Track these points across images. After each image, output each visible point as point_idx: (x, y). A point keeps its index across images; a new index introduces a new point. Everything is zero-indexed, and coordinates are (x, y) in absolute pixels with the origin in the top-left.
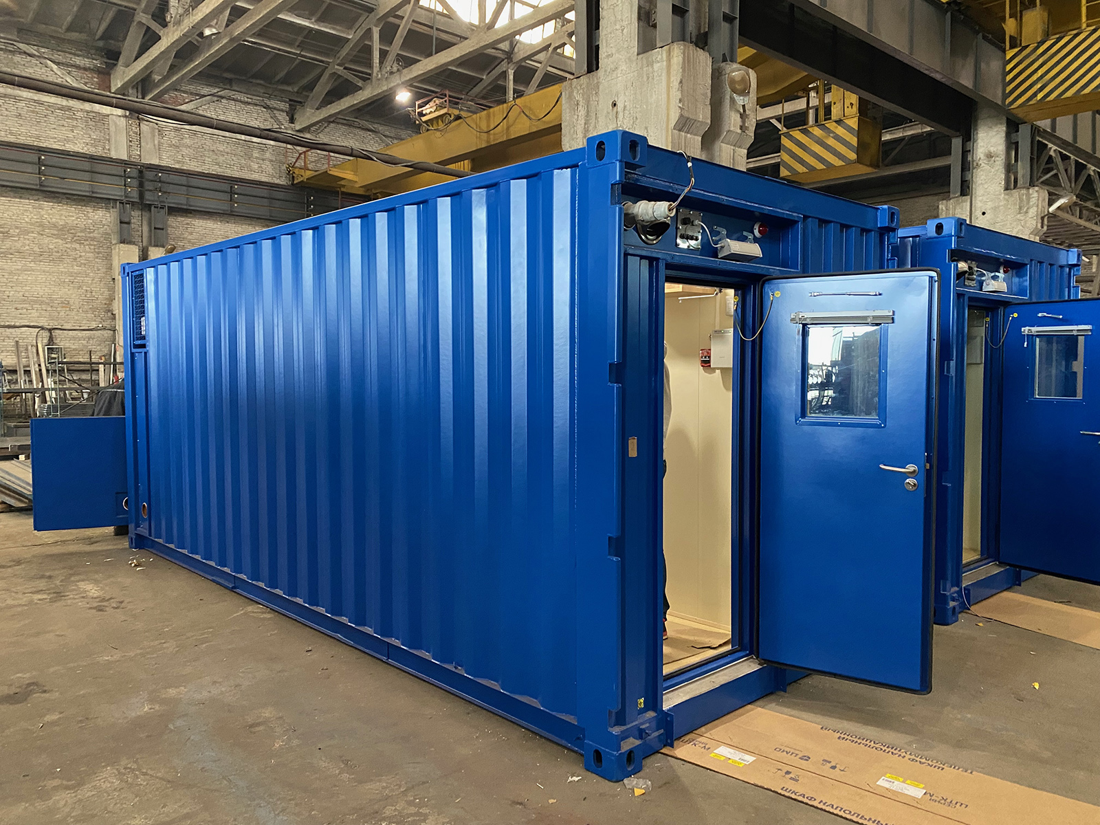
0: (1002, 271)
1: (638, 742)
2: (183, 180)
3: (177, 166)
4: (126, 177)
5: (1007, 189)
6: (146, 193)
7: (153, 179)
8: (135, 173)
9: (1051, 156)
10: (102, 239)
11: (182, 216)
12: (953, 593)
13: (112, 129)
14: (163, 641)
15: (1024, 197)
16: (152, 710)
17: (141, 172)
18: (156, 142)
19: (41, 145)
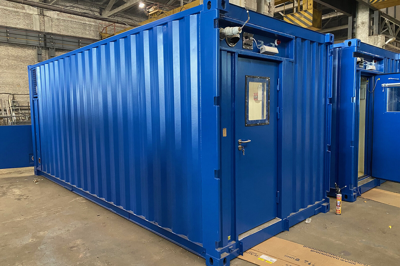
0: (373, 62)
1: (228, 254)
2: (61, 38)
3: (58, 33)
4: (39, 37)
5: (369, 35)
6: (47, 43)
7: (49, 38)
8: (43, 36)
9: (386, 23)
10: (31, 61)
11: (61, 52)
12: (354, 189)
13: (34, 20)
14: (42, 212)
15: (376, 38)
16: (32, 241)
17: (45, 35)
18: (50, 24)
19: (7, 26)
